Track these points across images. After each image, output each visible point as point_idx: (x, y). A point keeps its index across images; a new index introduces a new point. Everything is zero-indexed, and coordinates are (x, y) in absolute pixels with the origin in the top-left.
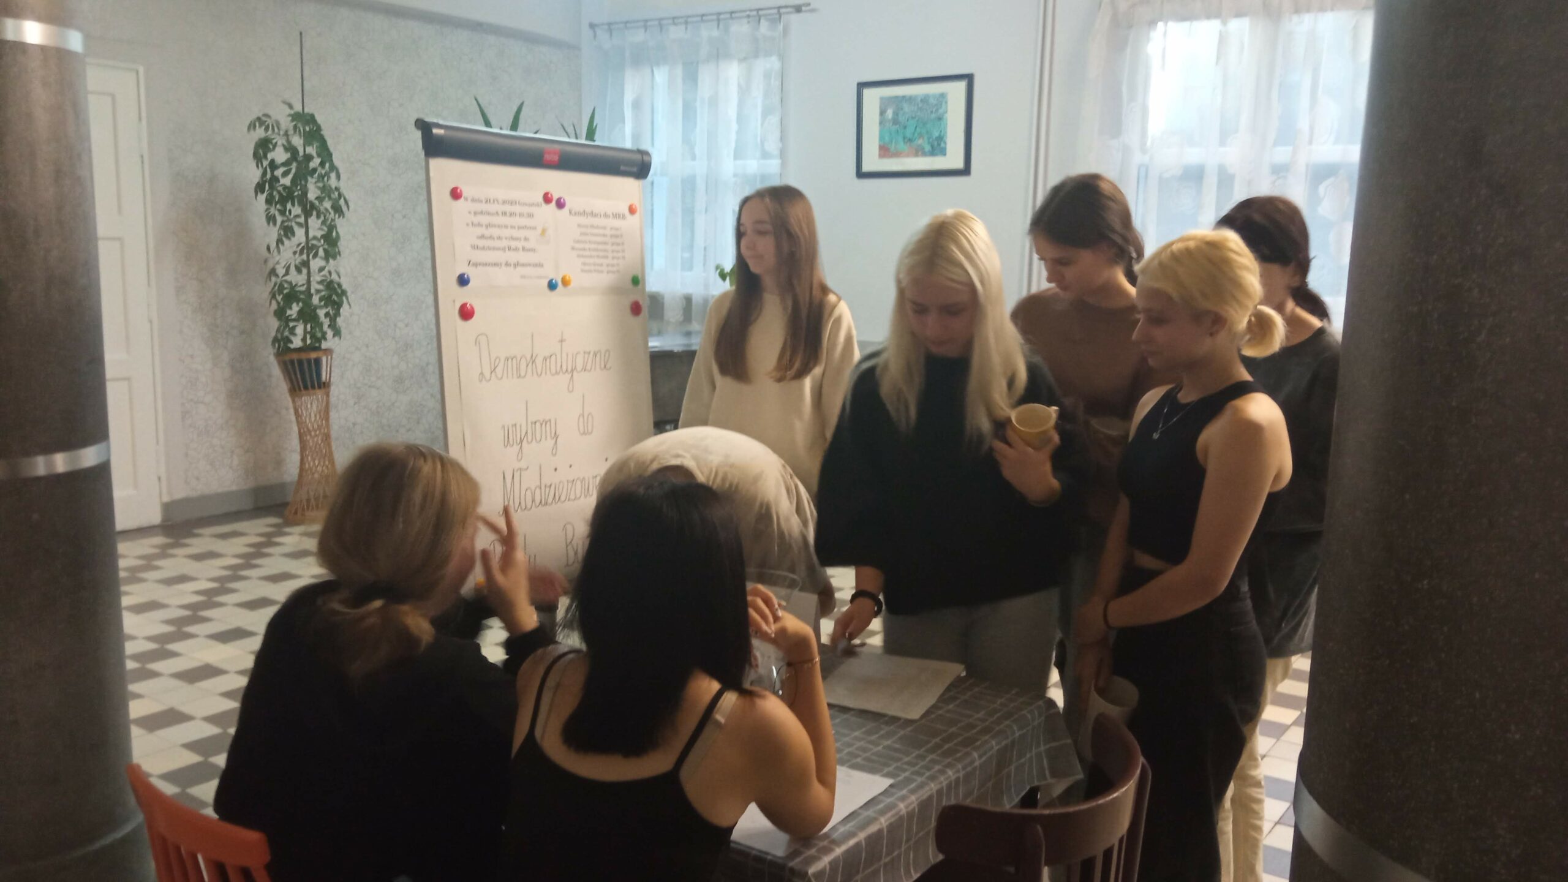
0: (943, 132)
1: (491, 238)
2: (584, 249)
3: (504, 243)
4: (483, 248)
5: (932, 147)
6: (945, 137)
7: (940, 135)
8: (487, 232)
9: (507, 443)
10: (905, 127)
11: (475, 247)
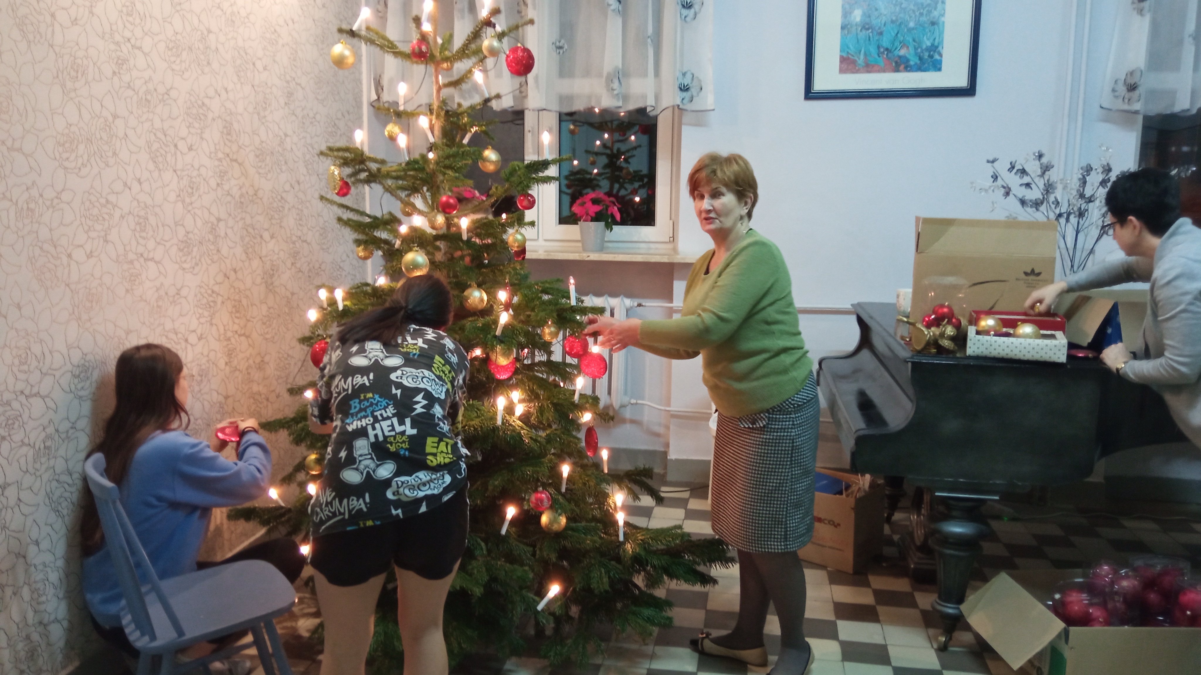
0: (937, 41)
5: (921, 59)
6: (940, 48)
7: (933, 45)
10: (881, 34)
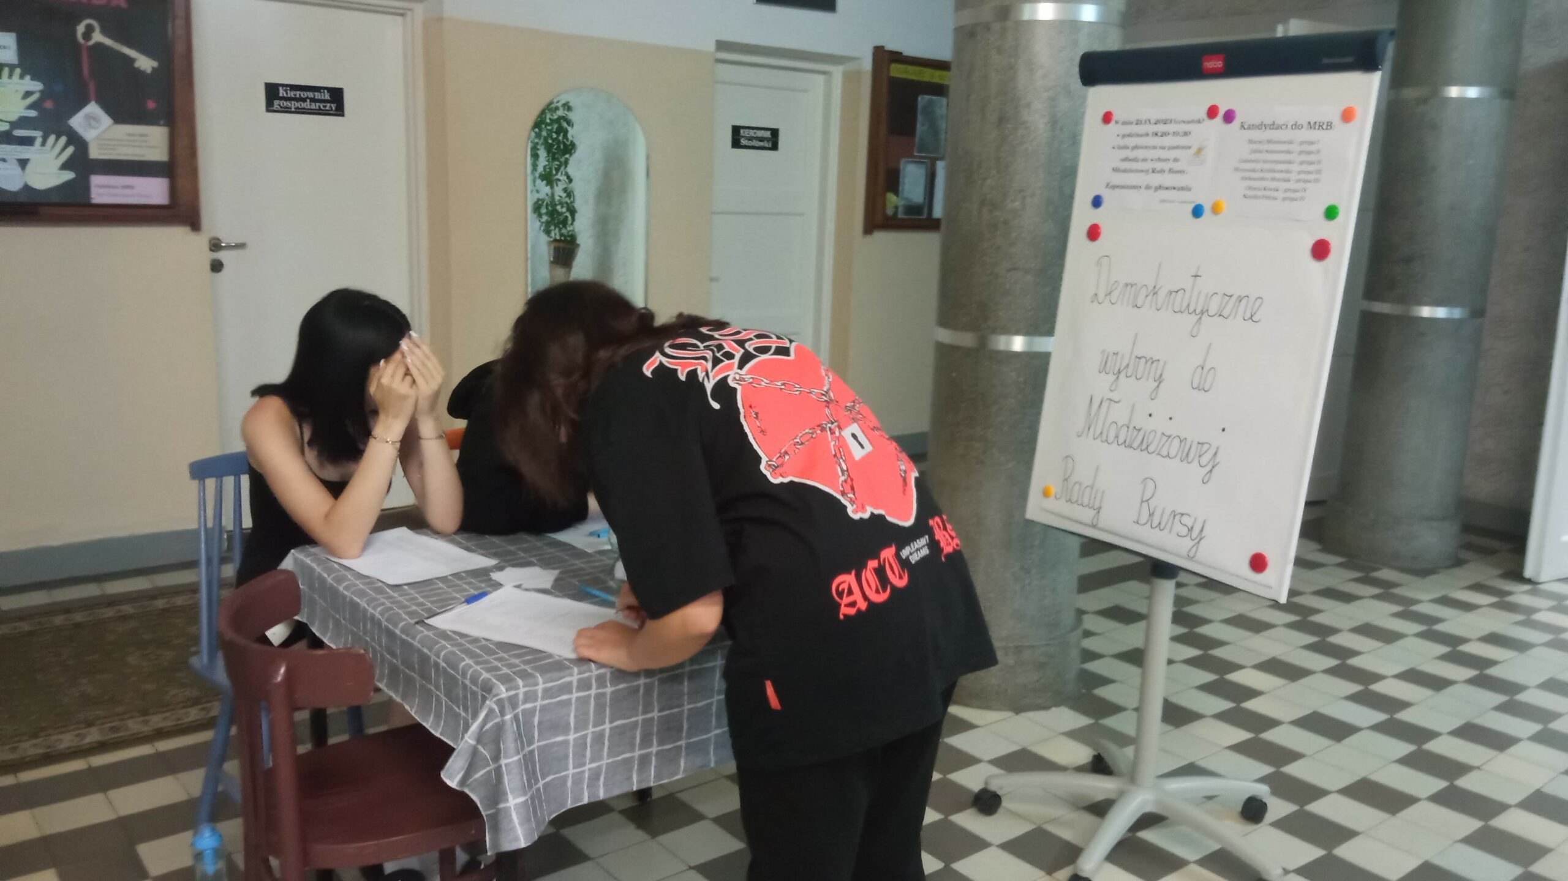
1: (1135, 160)
2: (1254, 171)
3: (1149, 165)
4: (1125, 171)
8: (1131, 154)
9: (1103, 370)
11: (1116, 170)
